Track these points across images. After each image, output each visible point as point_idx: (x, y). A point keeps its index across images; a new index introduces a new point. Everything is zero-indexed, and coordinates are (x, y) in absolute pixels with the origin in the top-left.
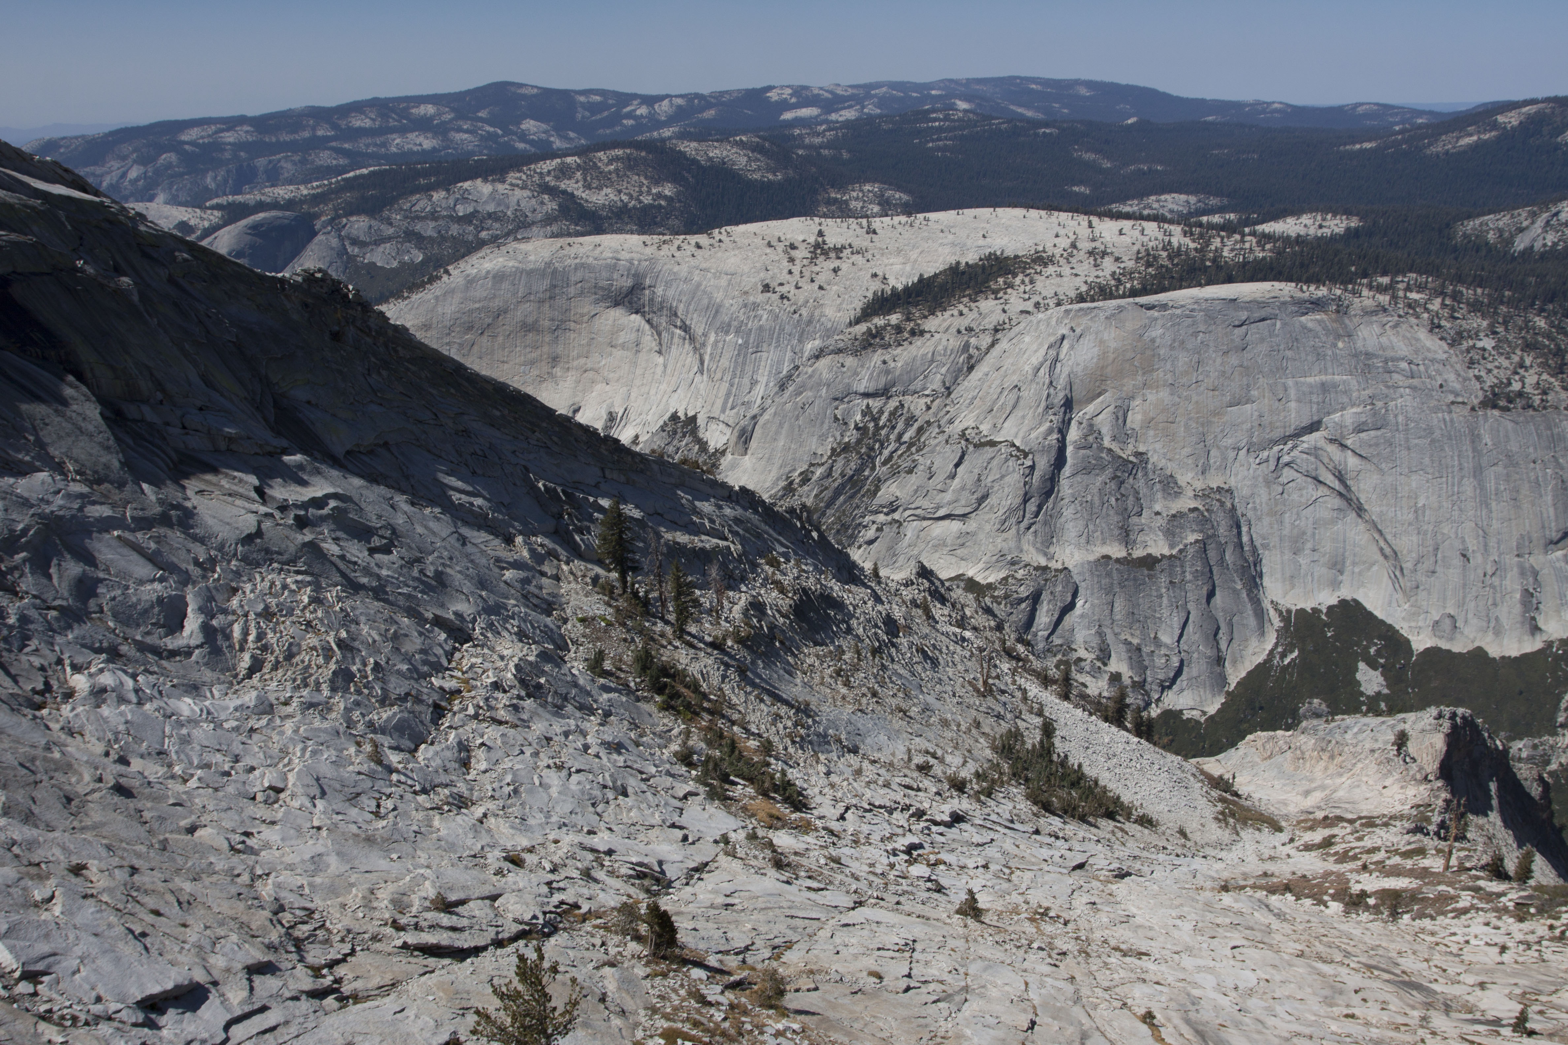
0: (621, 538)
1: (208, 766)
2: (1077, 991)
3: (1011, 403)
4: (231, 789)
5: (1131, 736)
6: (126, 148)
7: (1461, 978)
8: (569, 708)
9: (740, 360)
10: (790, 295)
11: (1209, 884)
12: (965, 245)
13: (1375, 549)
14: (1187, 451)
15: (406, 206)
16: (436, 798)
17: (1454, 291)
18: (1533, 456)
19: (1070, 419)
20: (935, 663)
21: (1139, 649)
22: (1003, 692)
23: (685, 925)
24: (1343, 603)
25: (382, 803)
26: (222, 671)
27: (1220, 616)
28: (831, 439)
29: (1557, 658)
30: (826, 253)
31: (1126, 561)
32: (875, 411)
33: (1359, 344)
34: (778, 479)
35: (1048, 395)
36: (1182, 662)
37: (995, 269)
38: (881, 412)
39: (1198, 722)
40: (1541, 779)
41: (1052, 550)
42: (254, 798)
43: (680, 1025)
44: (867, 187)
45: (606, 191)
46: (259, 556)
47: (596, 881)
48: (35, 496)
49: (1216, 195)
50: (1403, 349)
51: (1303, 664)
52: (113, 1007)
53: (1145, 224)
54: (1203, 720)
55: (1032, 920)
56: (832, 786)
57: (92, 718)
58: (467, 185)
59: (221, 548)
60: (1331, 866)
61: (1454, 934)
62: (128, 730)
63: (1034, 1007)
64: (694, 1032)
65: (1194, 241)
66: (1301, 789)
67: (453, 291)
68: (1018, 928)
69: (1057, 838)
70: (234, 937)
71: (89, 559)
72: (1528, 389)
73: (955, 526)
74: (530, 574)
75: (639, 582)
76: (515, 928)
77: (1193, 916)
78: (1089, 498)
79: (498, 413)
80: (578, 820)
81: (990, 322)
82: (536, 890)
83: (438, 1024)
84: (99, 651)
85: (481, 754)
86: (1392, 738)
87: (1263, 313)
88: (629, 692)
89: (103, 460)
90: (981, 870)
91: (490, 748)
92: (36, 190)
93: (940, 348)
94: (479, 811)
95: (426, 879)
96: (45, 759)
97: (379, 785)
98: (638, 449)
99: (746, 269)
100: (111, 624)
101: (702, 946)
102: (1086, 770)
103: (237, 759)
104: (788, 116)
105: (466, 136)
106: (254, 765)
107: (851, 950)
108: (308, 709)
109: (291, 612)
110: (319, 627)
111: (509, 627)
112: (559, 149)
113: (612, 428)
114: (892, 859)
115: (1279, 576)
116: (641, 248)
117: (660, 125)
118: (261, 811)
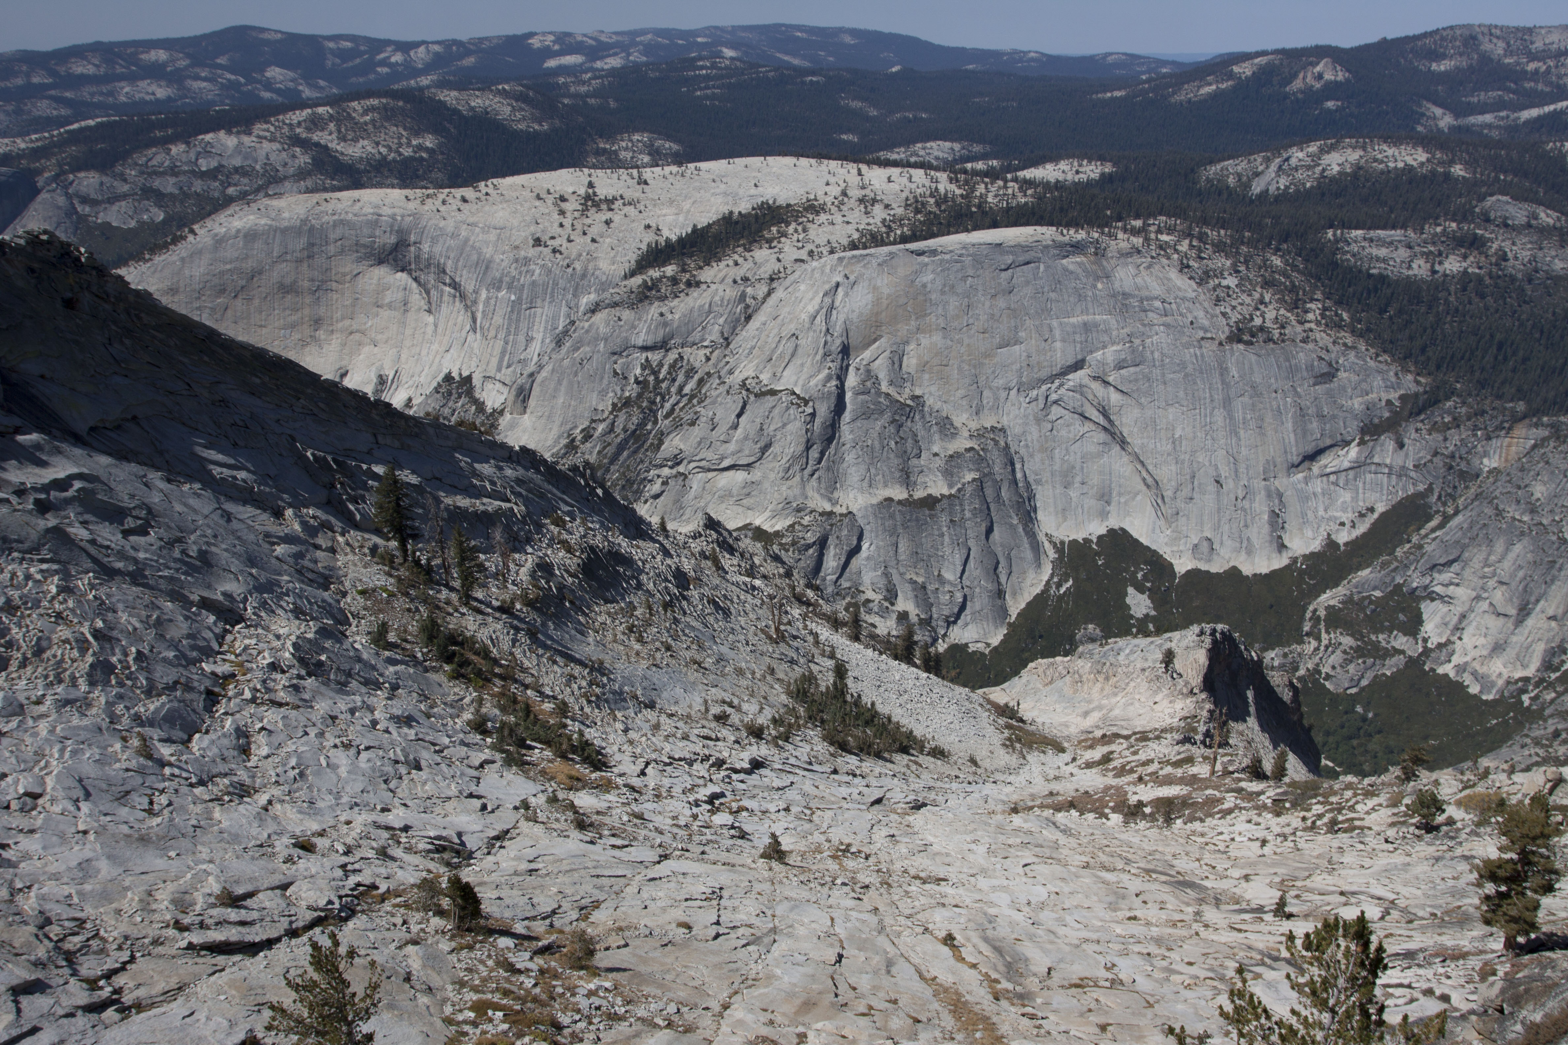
0: (398, 505)
2: (881, 921)
3: (790, 351)
5: (920, 672)
7: (1228, 873)
8: (354, 684)
9: (514, 317)
10: (563, 249)
11: (1000, 808)
12: (737, 194)
13: (1138, 480)
14: (961, 393)
15: (142, 161)
16: (215, 789)
17: (1200, 233)
18: (1274, 387)
19: (848, 366)
20: (727, 613)
21: (924, 587)
22: (795, 637)
23: (488, 895)
24: (1112, 532)
25: (156, 799)
27: (999, 550)
28: (611, 394)
29: (1301, 572)
30: (597, 205)
31: (908, 503)
32: (654, 364)
33: (1117, 285)
34: (559, 437)
35: (826, 343)
36: (965, 597)
37: (768, 218)
39: (982, 654)
40: (1291, 684)
41: (836, 495)
42: (8, 807)
43: (489, 997)
44: (636, 137)
45: (362, 143)
47: (393, 859)
49: (979, 142)
50: (1157, 289)
51: (1077, 593)
53: (912, 171)
54: (987, 651)
55: (834, 857)
56: (631, 742)
58: (209, 137)
60: (1111, 780)
61: (1221, 833)
63: (841, 941)
64: (504, 1002)
65: (959, 187)
66: (1080, 711)
67: (200, 252)
68: (821, 866)
69: (855, 775)
72: (1268, 324)
73: (740, 476)
74: (303, 548)
75: (420, 550)
76: (310, 916)
77: (987, 839)
78: (869, 443)
79: (258, 381)
80: (371, 798)
81: (766, 271)
82: (330, 875)
83: (233, 1024)
85: (262, 739)
86: (1160, 656)
87: (1026, 257)
88: (417, 663)
90: (782, 813)
91: (270, 732)
93: (717, 298)
94: (263, 799)
95: (209, 874)
97: (150, 780)
98: (411, 413)
99: (516, 223)
101: (508, 914)
102: (879, 708)
104: (552, 63)
105: (204, 84)
106: (6, 770)
107: (660, 904)
108: (64, 706)
109: (37, 604)
110: (71, 617)
111: (284, 604)
112: (309, 99)
113: (382, 391)
114: (695, 810)
115: (1052, 509)
116: (403, 203)
117: (416, 73)
118: (17, 820)
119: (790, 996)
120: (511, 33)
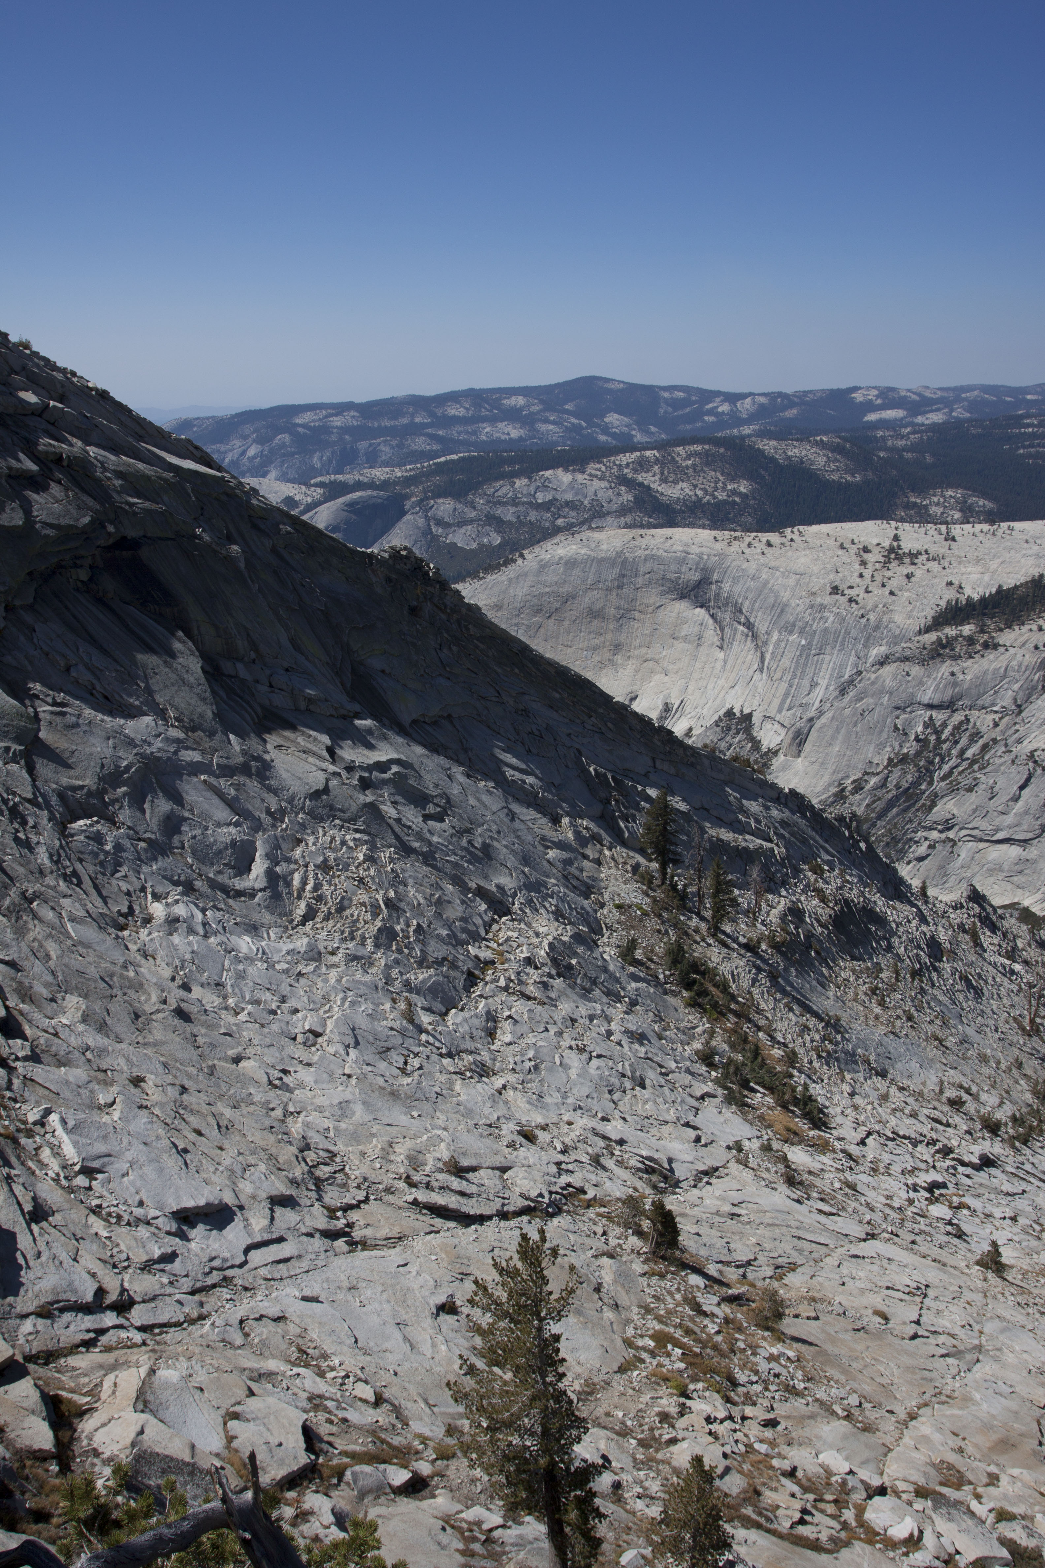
0: (665, 829)
1: (257, 1002)
4: (275, 1027)
6: (248, 429)
8: (597, 992)
9: (802, 661)
10: (859, 599)
15: (490, 491)
16: (460, 1063)
20: (978, 994)
23: (688, 1228)
25: (410, 1061)
26: (280, 915)
28: (889, 749)
30: (900, 558)
32: (938, 724)
34: (829, 785)
38: (944, 725)
42: (294, 1039)
43: (672, 1330)
44: (950, 493)
45: (681, 485)
46: (323, 812)
47: (604, 1168)
48: (139, 737)
52: (153, 1213)
56: (856, 1107)
57: (164, 944)
58: (548, 473)
59: (291, 801)
62: (193, 959)
64: (685, 1340)
67: (526, 575)
70: (263, 1167)
71: (177, 798)
73: (1014, 851)
74: (572, 855)
75: (679, 875)
76: (521, 1203)
79: (557, 696)
80: (594, 1104)
82: (544, 1168)
83: (437, 1285)
84: (176, 883)
85: (507, 1026)
88: (657, 983)
89: (199, 710)
90: (1008, 1221)
91: (516, 1021)
92: (170, 464)
93: (1015, 663)
94: (499, 1082)
95: (442, 1140)
96: (121, 976)
97: (409, 1042)
98: (690, 742)
99: (816, 569)
100: (189, 860)
101: (703, 1252)
103: (283, 1000)
104: (872, 417)
105: (552, 427)
106: (299, 1007)
107: (858, 1284)
108: (352, 961)
109: (346, 868)
110: (370, 884)
111: (548, 905)
112: (639, 443)
113: (666, 718)
114: (912, 1194)
116: (711, 543)
117: (741, 422)
118: (299, 1052)
119: (987, 1426)
120: (835, 387)
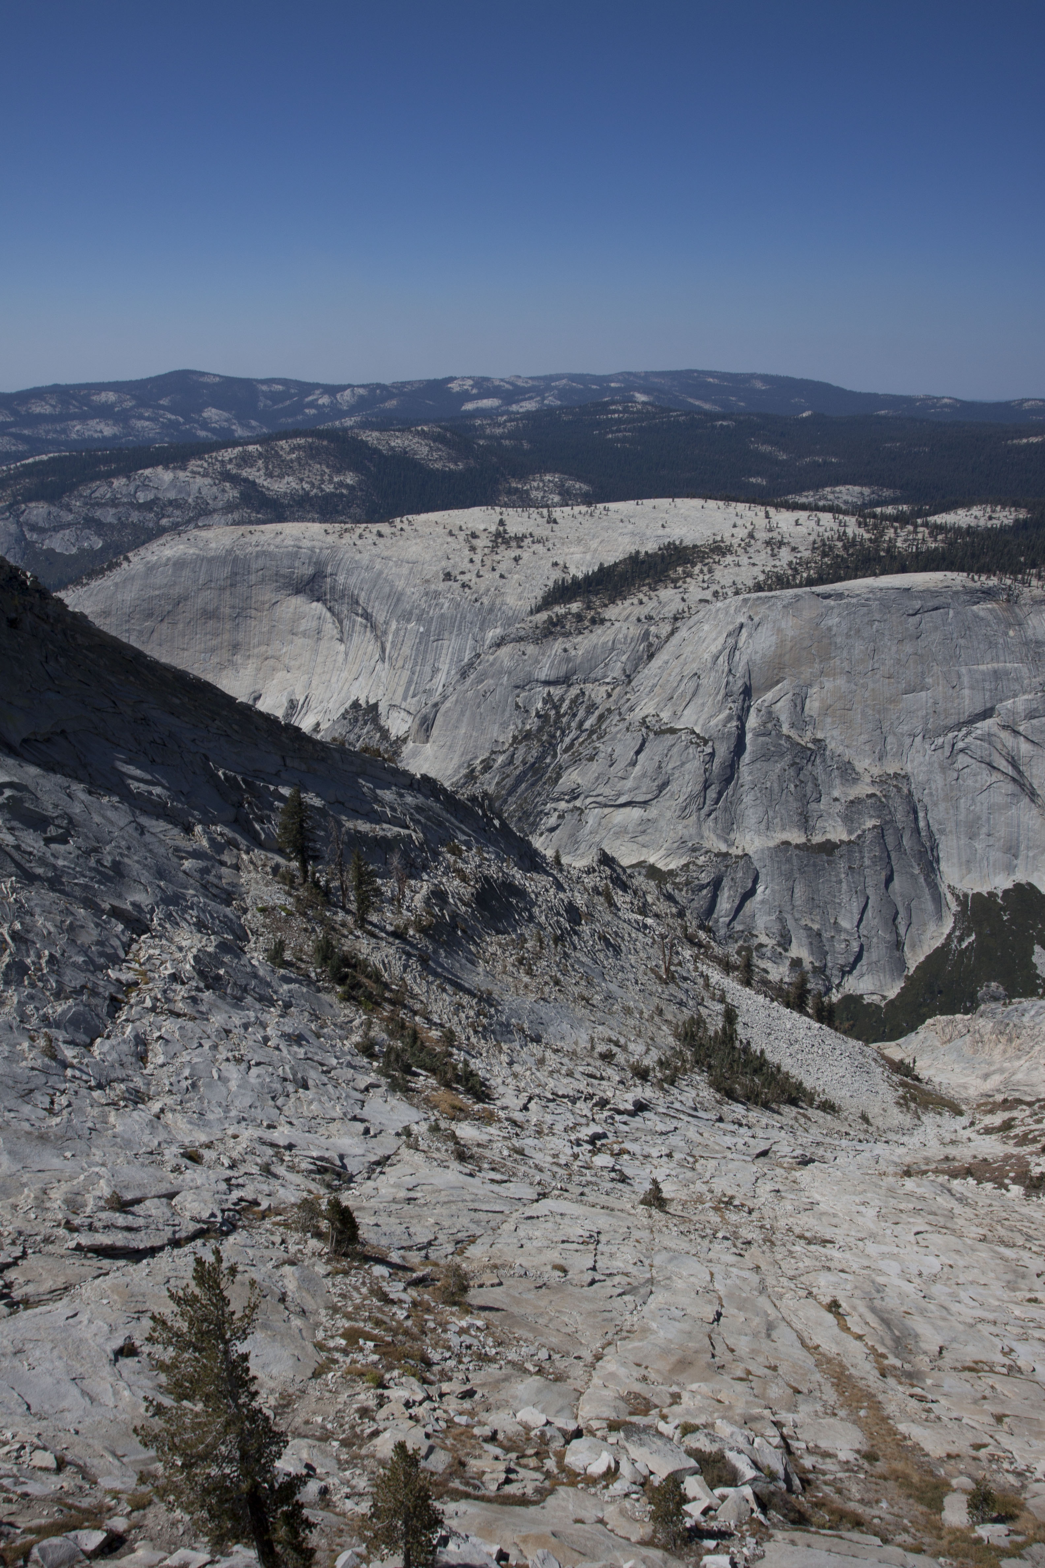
0: (302, 827)
2: (762, 1281)
3: (691, 691)
5: (812, 1022)
8: (249, 1000)
9: (422, 648)
10: (472, 584)
11: (891, 1169)
12: (644, 534)
14: (864, 737)
15: (86, 493)
16: (112, 1094)
19: (749, 707)
20: (617, 951)
21: (819, 935)
22: (685, 979)
23: (367, 1221)
24: (1018, 886)
25: (56, 1099)
27: (899, 900)
28: (512, 727)
30: (507, 542)
31: (806, 847)
32: (556, 699)
33: (1030, 632)
34: (459, 767)
35: (728, 683)
36: (862, 947)
37: (674, 558)
39: (878, 1007)
41: (732, 836)
43: (362, 1324)
44: (548, 477)
45: (287, 479)
47: (276, 1176)
49: (889, 487)
51: (980, 948)
53: (821, 515)
54: (883, 1004)
55: (716, 1209)
56: (515, 1075)
58: (148, 472)
60: (1011, 1149)
63: (720, 1298)
64: (376, 1332)
65: (868, 532)
66: (980, 1073)
67: (133, 578)
68: (702, 1218)
69: (741, 1125)
73: (636, 813)
74: (209, 864)
75: (320, 872)
76: (193, 1227)
77: (877, 1202)
78: (768, 785)
79: (177, 701)
80: (258, 1114)
81: (670, 610)
82: (214, 1187)
83: (112, 1329)
85: (158, 1047)
87: (935, 602)
88: (309, 982)
90: (665, 1159)
91: (167, 1041)
93: (620, 636)
94: (156, 1106)
95: (101, 1177)
97: (53, 1080)
98: (319, 737)
99: (428, 557)
101: (384, 1242)
102: (769, 1056)
104: (469, 406)
105: (147, 423)
107: (536, 1243)
111: (188, 917)
112: (241, 438)
113: (292, 715)
114: (576, 1149)
115: (955, 860)
116: (322, 536)
117: (342, 414)
119: (665, 1352)
120: (432, 378)
